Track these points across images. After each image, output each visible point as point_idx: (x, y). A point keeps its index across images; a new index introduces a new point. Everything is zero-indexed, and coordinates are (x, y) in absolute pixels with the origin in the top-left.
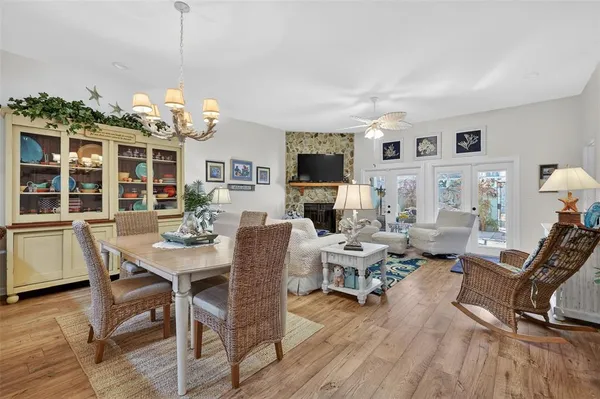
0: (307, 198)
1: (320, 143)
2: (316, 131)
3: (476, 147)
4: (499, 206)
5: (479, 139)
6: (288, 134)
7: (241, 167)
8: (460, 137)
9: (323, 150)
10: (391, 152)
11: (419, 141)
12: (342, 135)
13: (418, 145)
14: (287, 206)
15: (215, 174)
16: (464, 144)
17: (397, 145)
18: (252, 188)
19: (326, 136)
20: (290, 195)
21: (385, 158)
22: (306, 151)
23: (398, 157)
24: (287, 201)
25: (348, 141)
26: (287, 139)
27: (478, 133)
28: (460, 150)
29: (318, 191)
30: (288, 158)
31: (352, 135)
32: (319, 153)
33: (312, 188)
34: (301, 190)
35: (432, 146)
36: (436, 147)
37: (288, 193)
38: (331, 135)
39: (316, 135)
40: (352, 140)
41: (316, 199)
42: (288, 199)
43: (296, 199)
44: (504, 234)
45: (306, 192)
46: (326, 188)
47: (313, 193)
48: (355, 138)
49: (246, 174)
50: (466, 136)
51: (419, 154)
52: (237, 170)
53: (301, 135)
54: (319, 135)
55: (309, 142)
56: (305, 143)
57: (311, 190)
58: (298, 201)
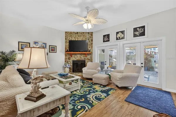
1: (79, 36)
2: (77, 32)
3: (143, 34)
4: (155, 62)
5: (144, 30)
6: (66, 32)
8: (135, 30)
9: (80, 39)
10: (106, 39)
11: (117, 33)
12: (88, 33)
13: (117, 35)
14: (65, 61)
16: (137, 33)
17: (108, 36)
19: (81, 34)
20: (67, 57)
21: (104, 41)
22: (73, 39)
23: (109, 41)
24: (65, 60)
25: (90, 35)
26: (66, 34)
27: (143, 27)
28: (135, 36)
29: (78, 55)
30: (66, 42)
31: (92, 33)
32: (79, 40)
33: (75, 54)
34: (71, 55)
35: (123, 35)
36: (124, 35)
37: (66, 56)
38: (83, 33)
40: (92, 35)
41: (78, 58)
42: (66, 59)
43: (69, 59)
44: (157, 73)
45: (73, 56)
46: (81, 54)
47: (76, 57)
48: (93, 34)
50: (138, 29)
51: (117, 39)
53: (71, 33)
54: (78, 33)
55: (74, 36)
56: (73, 36)
57: (75, 55)
58: (70, 59)
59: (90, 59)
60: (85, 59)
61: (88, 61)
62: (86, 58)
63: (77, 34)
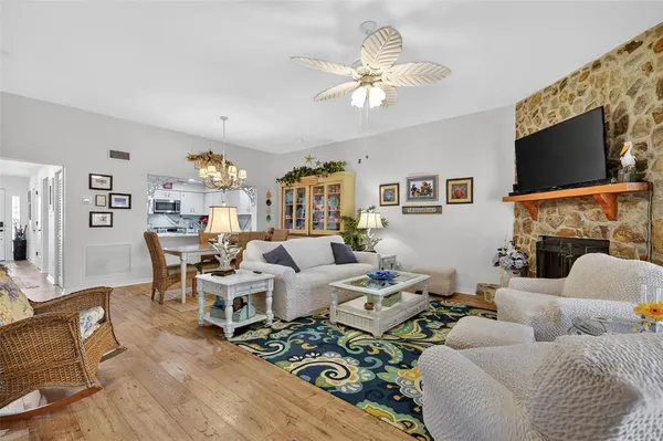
0: (546, 226)
1: (572, 96)
2: (562, 77)
6: (519, 107)
7: (419, 185)
12: (631, 47)
14: (514, 239)
15: (389, 197)
18: (438, 210)
19: (585, 75)
25: (646, 57)
26: (518, 116)
29: (566, 210)
33: (554, 202)
34: (535, 207)
38: (597, 65)
39: (564, 83)
41: (563, 227)
42: (516, 227)
43: (527, 228)
45: (543, 214)
47: (555, 215)
49: (428, 192)
52: (414, 189)
53: (535, 99)
54: (569, 82)
55: (549, 105)
56: (543, 110)
57: (551, 209)
58: (529, 231)
59: (641, 230)
60: (604, 230)
61: (630, 245)
62: (613, 226)
63: (562, 88)
